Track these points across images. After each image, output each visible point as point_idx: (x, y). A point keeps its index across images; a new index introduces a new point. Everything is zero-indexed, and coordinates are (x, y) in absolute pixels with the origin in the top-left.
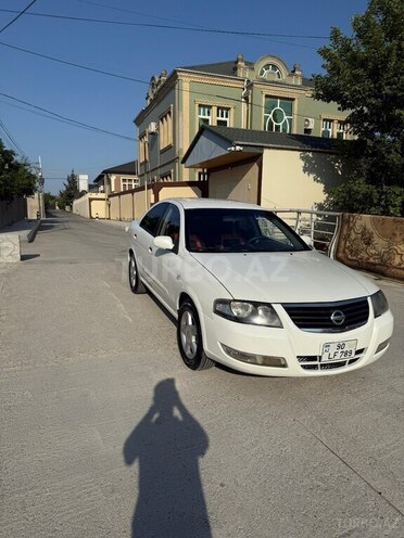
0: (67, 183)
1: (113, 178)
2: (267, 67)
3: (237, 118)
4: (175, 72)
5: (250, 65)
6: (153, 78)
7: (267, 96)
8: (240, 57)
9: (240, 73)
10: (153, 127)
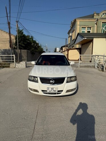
0: (55, 50)
1: (64, 48)
2: (103, 14)
3: (93, 30)
4: (75, 19)
5: (98, 14)
6: (72, 22)
7: (103, 23)
8: (95, 12)
9: (95, 17)
10: (71, 34)
